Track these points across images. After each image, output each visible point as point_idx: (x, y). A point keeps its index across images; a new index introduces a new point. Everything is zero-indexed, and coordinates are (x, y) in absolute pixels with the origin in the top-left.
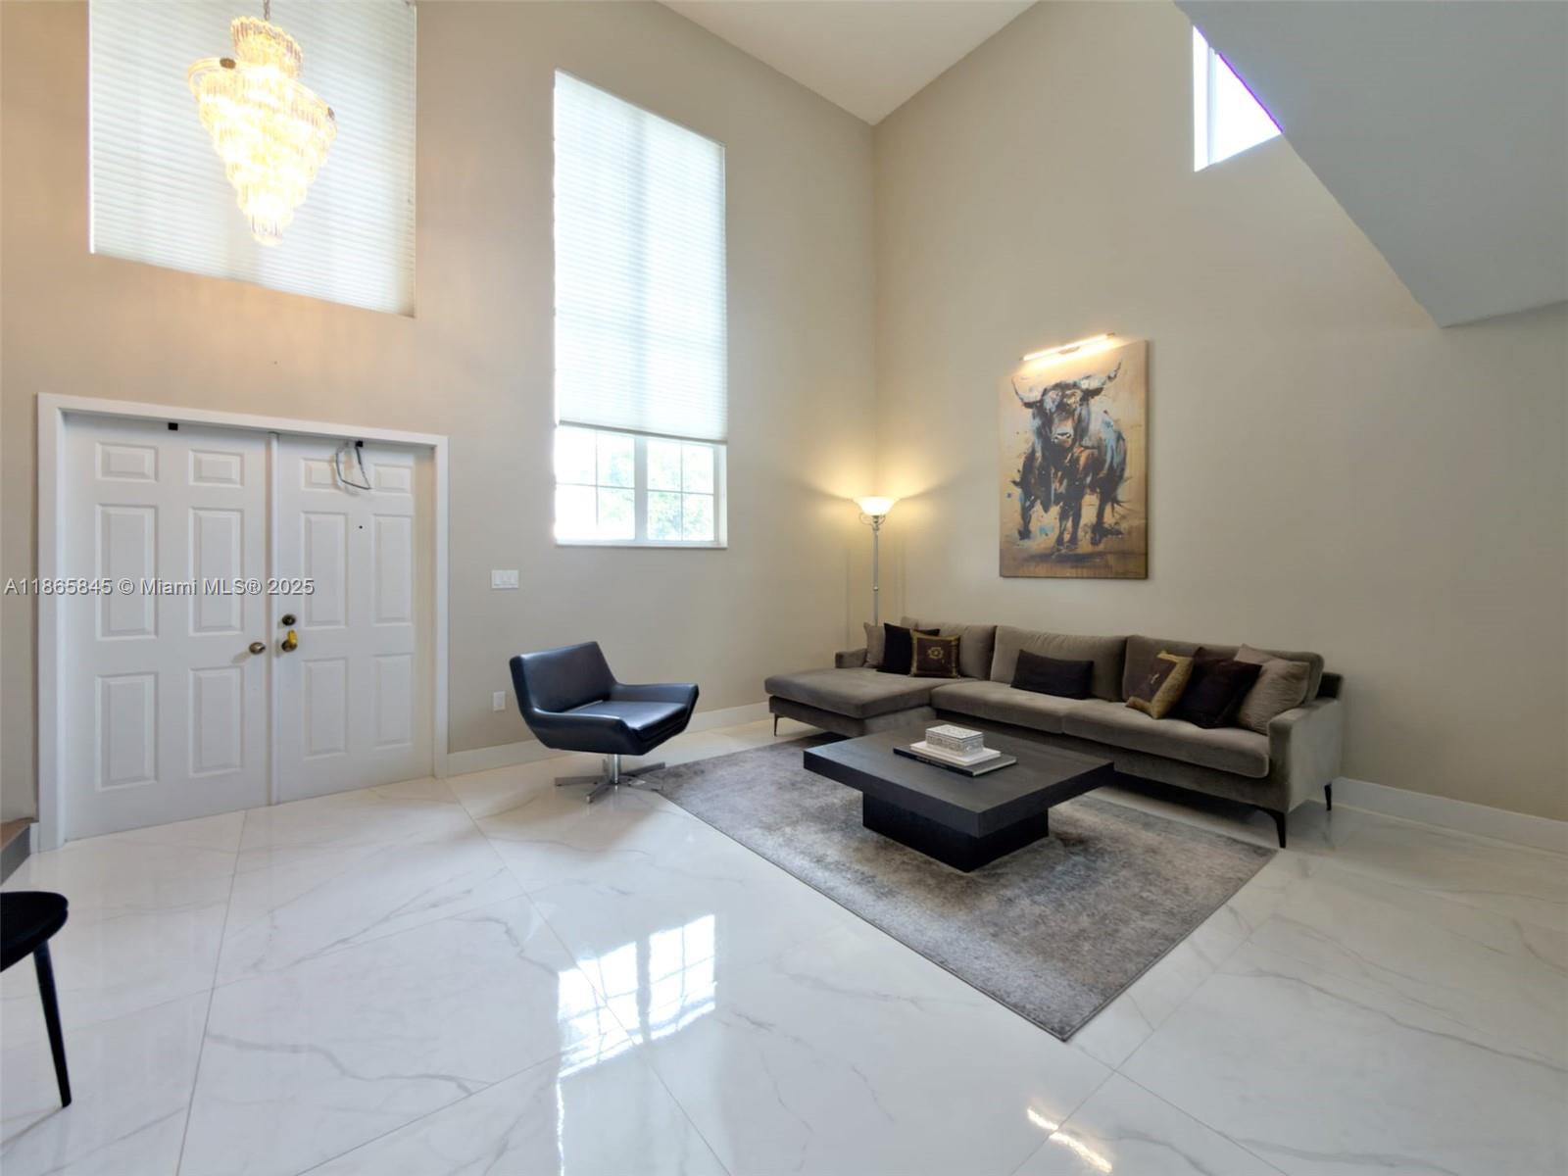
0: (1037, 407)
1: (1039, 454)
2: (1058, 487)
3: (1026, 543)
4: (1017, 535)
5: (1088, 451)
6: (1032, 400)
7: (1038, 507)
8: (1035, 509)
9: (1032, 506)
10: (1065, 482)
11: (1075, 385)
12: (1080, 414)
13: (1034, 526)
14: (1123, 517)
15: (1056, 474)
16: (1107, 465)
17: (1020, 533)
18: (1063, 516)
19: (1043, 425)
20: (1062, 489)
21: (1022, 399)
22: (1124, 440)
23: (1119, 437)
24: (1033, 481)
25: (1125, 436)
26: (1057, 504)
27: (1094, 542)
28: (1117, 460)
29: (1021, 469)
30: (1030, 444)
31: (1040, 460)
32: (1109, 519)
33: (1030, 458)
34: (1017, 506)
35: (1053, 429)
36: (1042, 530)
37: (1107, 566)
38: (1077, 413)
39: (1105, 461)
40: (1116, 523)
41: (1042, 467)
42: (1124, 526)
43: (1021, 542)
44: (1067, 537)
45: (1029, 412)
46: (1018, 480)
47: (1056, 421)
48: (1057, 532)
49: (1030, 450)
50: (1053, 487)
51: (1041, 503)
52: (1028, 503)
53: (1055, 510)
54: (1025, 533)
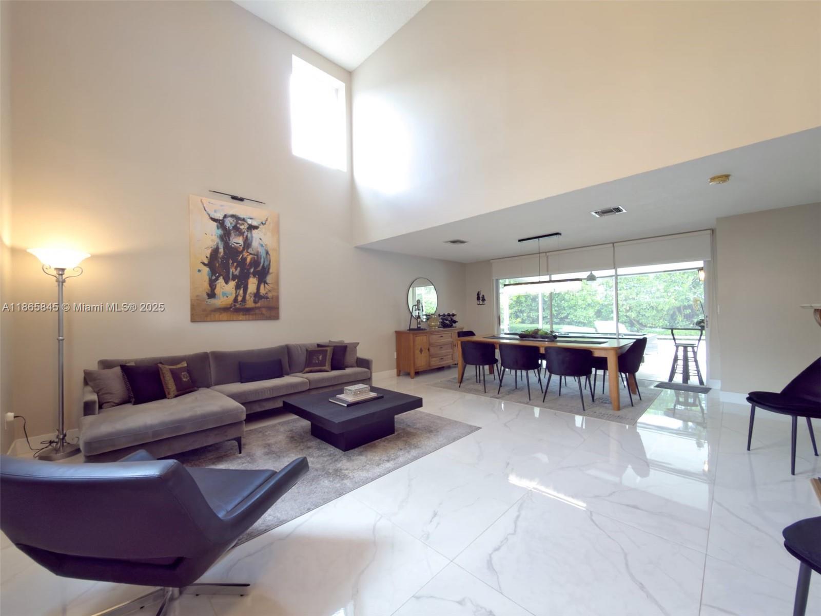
0: (221, 223)
1: (221, 250)
2: (234, 271)
3: (212, 301)
4: (206, 296)
5: (251, 256)
6: (216, 218)
7: (221, 281)
8: (219, 281)
9: (217, 279)
10: (239, 269)
11: (244, 220)
12: (247, 236)
13: (218, 291)
14: (270, 291)
15: (233, 263)
16: (261, 265)
17: (208, 295)
18: (237, 287)
19: (225, 234)
20: (237, 273)
21: (209, 215)
22: (269, 255)
23: (267, 253)
24: (217, 265)
25: (270, 253)
26: (234, 280)
27: (255, 302)
28: (266, 264)
29: (209, 256)
30: (215, 243)
31: (222, 254)
32: (262, 291)
33: (215, 252)
34: (207, 279)
35: (231, 239)
36: (225, 294)
37: (262, 314)
38: (245, 234)
39: (260, 263)
40: (266, 294)
41: (223, 257)
42: (270, 295)
43: (209, 300)
44: (240, 298)
45: (215, 224)
46: (206, 262)
47: (233, 234)
48: (234, 296)
49: (215, 247)
50: (231, 271)
51: (224, 278)
52: (214, 278)
53: (232, 284)
54: (212, 295)
